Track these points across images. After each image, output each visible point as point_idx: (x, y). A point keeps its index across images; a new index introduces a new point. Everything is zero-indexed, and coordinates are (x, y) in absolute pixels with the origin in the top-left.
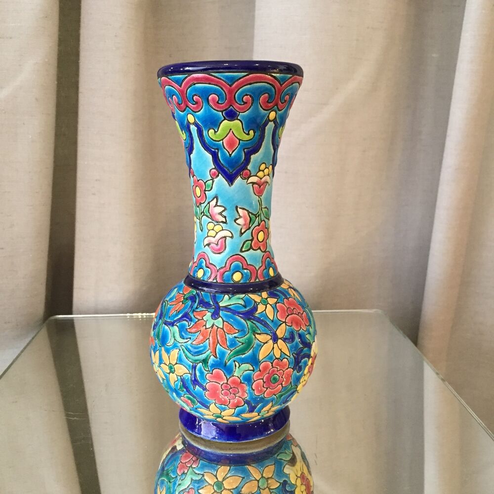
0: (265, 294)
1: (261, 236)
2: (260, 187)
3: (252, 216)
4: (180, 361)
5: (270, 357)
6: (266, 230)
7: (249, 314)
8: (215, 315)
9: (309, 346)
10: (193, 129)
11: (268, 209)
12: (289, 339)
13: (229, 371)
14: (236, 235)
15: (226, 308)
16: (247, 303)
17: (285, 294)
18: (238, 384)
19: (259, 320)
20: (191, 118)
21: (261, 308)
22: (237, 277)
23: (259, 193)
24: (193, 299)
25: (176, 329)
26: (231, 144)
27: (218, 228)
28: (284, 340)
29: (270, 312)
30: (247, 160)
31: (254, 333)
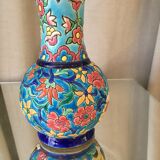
0: (80, 69)
1: (78, 35)
2: (77, 5)
3: (72, 23)
4: (32, 107)
5: (83, 105)
6: (81, 32)
7: (71, 80)
8: (51, 81)
9: (105, 97)
11: (82, 19)
12: (94, 94)
13: (60, 112)
15: (58, 76)
16: (70, 73)
17: (92, 68)
18: (65, 120)
19: (77, 83)
21: (78, 76)
22: (64, 59)
24: (39, 72)
25: (29, 89)
27: (52, 30)
28: (92, 94)
29: (83, 79)
31: (74, 90)
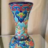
1: (26, 31)
2: (26, 23)
6: (27, 30)
10: (15, 14)
14: (22, 31)
15: (20, 44)
16: (24, 42)
17: (30, 40)
19: (26, 46)
20: (14, 12)
21: (26, 43)
22: (22, 38)
23: (26, 24)
24: (15, 41)
25: (12, 47)
26: (21, 16)
30: (24, 19)
